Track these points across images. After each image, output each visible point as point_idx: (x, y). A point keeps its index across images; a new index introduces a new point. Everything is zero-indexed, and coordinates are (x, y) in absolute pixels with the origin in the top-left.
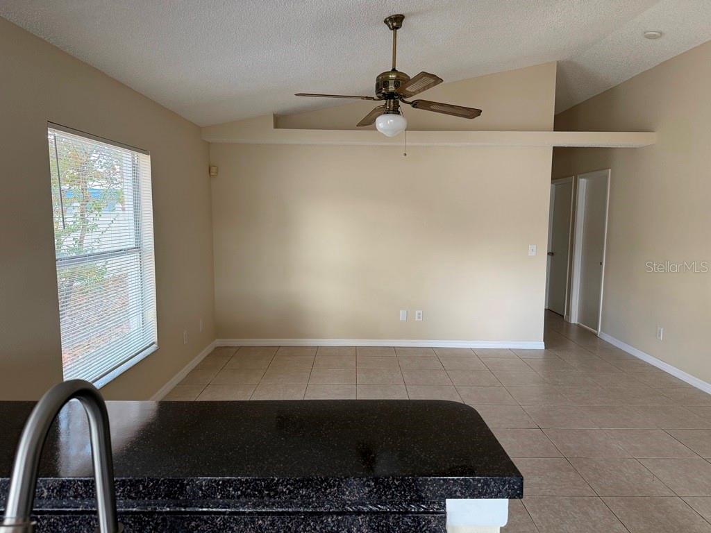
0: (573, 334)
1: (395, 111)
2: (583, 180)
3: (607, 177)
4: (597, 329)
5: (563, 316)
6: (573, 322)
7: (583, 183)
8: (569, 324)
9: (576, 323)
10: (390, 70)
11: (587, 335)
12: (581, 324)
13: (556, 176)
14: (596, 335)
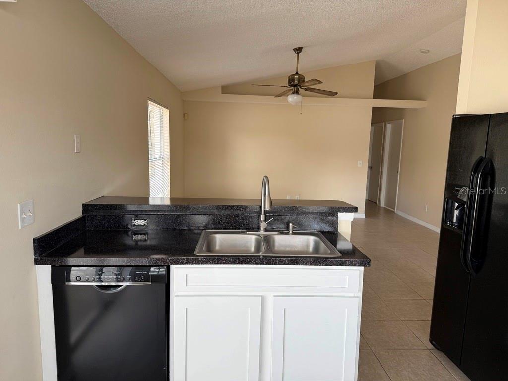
0: (382, 212)
1: (297, 93)
2: (389, 125)
3: (402, 123)
4: (395, 209)
5: (376, 203)
6: (382, 206)
7: (389, 127)
8: (379, 207)
9: (384, 206)
10: (295, 73)
11: (389, 212)
12: (386, 207)
13: (373, 122)
14: (394, 212)
